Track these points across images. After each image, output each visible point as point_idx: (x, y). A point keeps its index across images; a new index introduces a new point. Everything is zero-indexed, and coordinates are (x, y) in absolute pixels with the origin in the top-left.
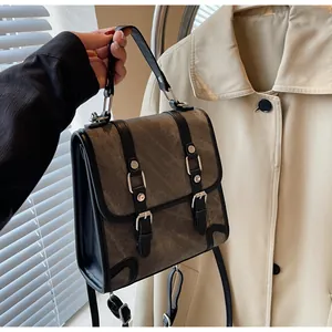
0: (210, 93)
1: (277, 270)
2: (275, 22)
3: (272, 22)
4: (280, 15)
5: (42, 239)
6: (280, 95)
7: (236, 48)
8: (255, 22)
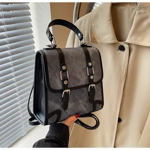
0: (97, 40)
1: (120, 120)
2: (130, 10)
3: (129, 10)
4: (133, 7)
5: (19, 97)
6: (129, 44)
7: (111, 21)
8: (121, 9)
